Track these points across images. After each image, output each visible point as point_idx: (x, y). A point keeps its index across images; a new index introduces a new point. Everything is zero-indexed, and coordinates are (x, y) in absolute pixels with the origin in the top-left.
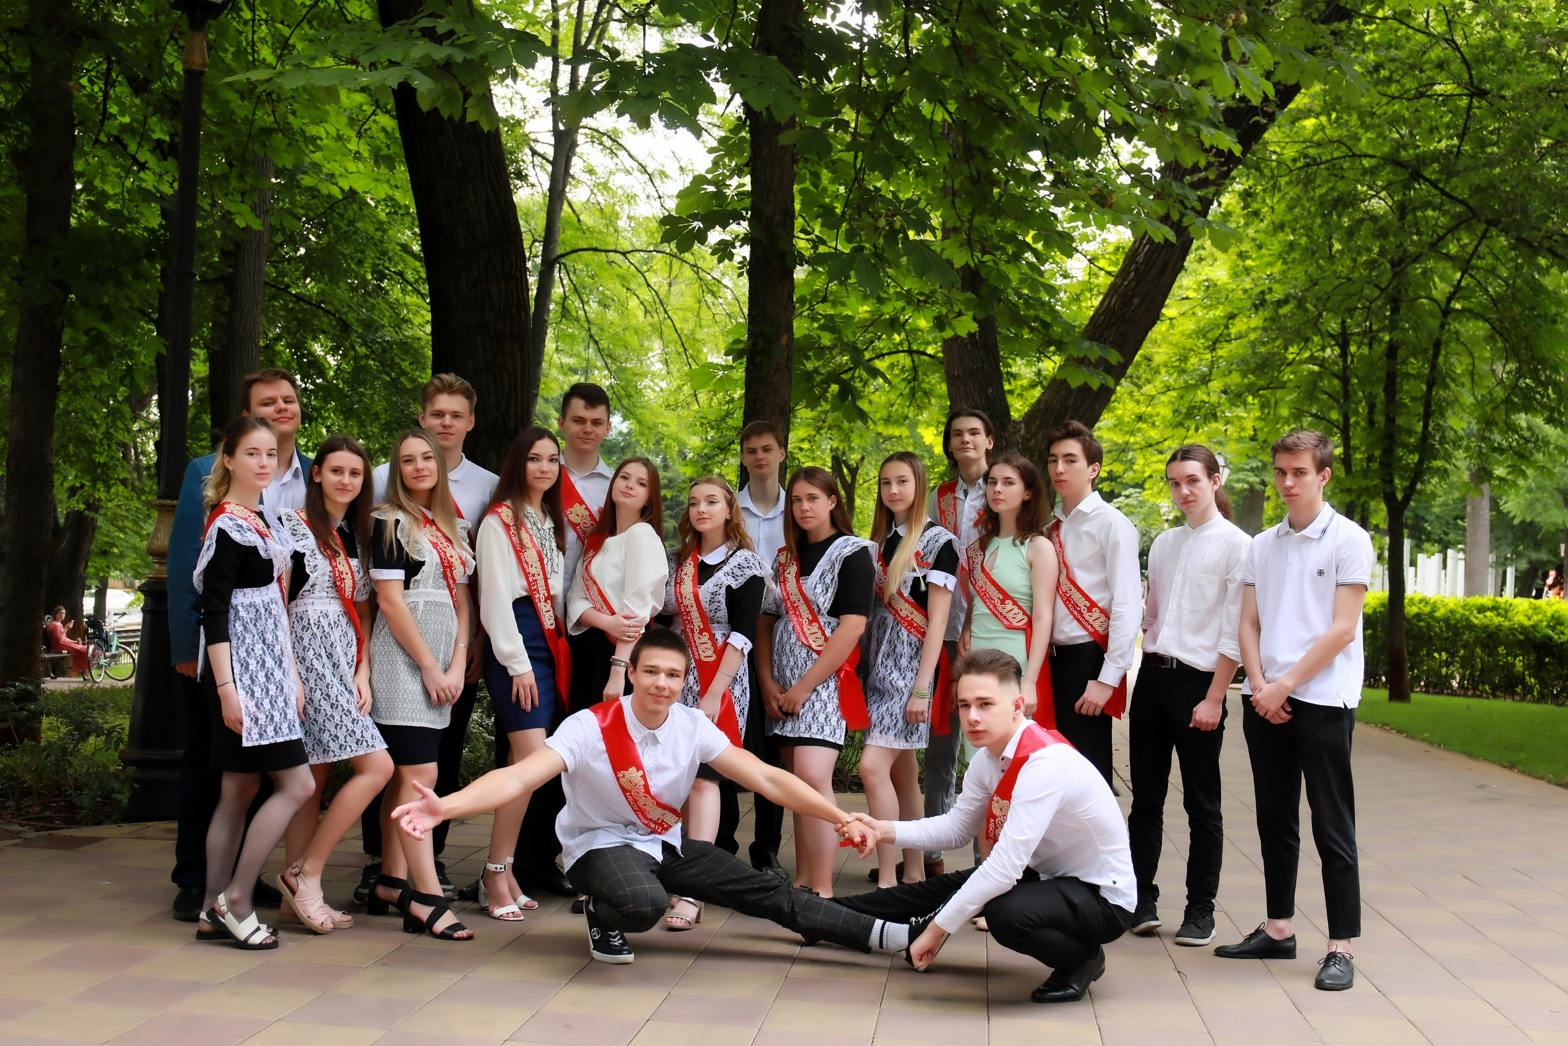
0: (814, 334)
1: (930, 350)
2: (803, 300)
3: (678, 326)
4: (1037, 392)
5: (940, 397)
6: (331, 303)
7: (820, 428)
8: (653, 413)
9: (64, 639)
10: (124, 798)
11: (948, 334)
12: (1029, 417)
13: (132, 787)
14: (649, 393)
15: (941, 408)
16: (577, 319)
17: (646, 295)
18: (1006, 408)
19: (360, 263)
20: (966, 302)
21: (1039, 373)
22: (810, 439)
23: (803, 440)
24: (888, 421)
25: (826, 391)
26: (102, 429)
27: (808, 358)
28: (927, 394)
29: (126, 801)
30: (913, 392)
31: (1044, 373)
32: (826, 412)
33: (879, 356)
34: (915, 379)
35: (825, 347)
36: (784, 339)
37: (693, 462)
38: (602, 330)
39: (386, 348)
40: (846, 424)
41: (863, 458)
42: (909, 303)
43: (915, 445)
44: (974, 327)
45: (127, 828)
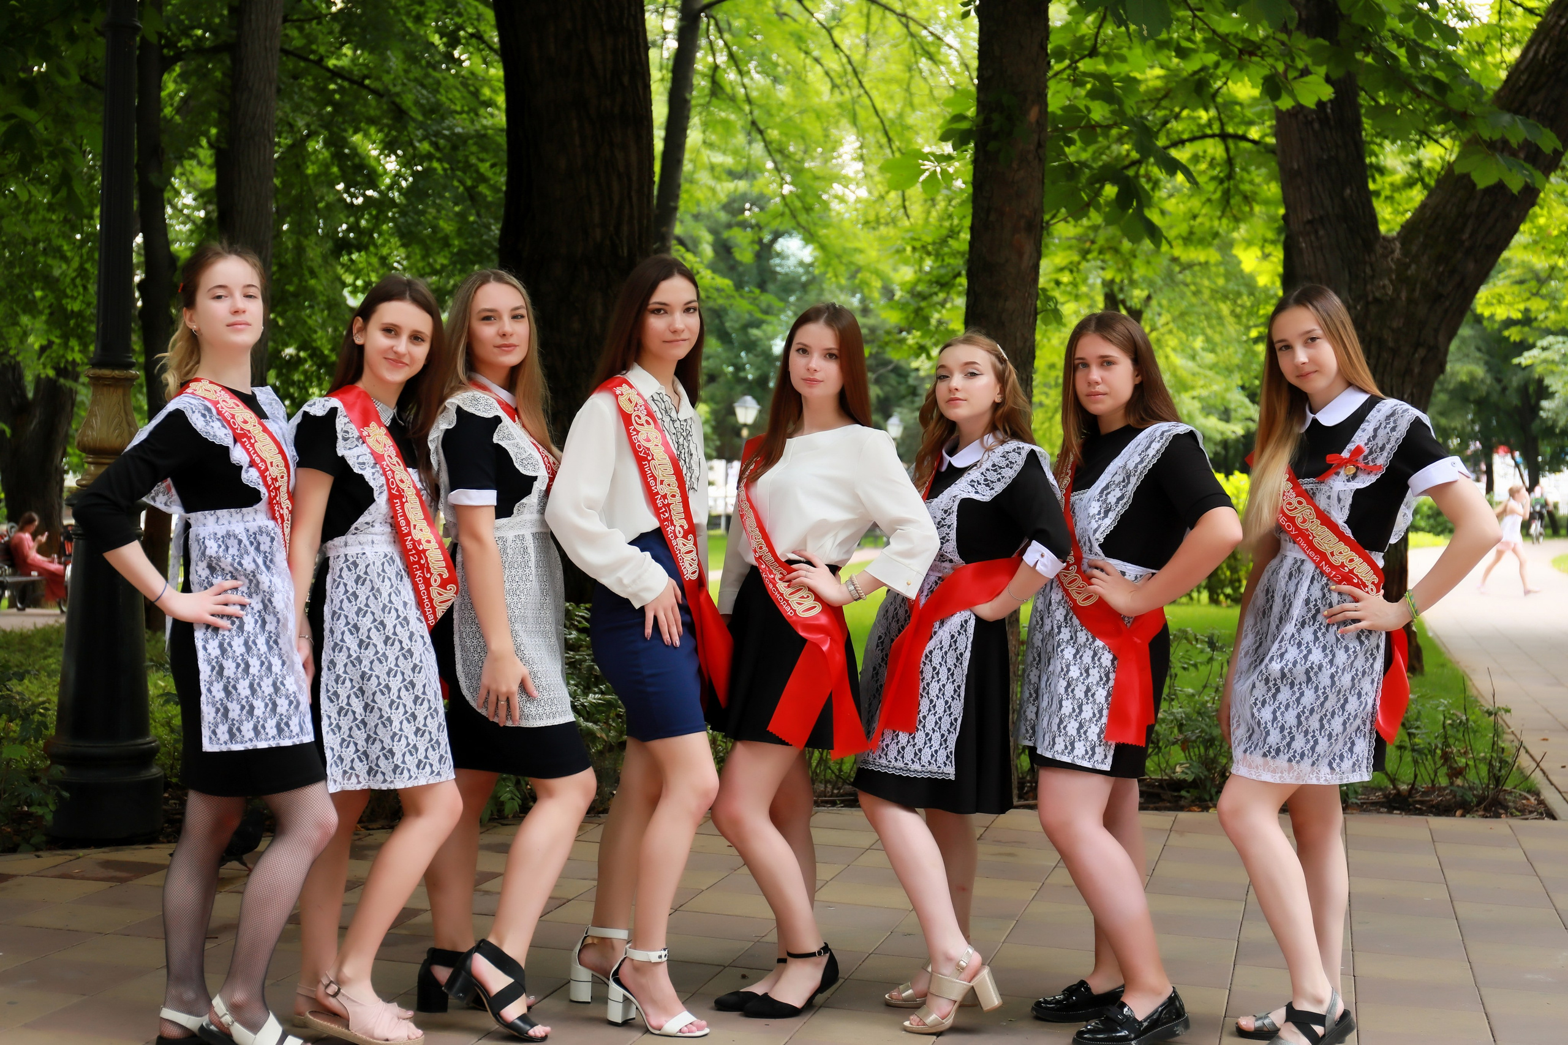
0: (1081, 104)
1: (1254, 133)
2: (1060, 54)
3: (879, 106)
4: (1417, 195)
5: (1266, 202)
6: (379, 79)
7: (1088, 252)
8: (842, 234)
9: (35, 556)
10: (47, 813)
11: (1285, 103)
12: (1409, 230)
13: (59, 795)
14: (835, 205)
15: (1272, 219)
16: (733, 99)
17: (833, 62)
18: (1372, 219)
19: (419, 19)
20: (1314, 53)
21: (1418, 165)
22: (1072, 268)
23: (1061, 270)
24: (1189, 239)
25: (1098, 193)
26: (75, 264)
27: (1070, 142)
28: (1248, 199)
29: (49, 817)
30: (1227, 196)
31: (1427, 164)
32: (1095, 228)
33: (1180, 143)
34: (1230, 176)
35: (1098, 125)
36: (1034, 114)
37: (903, 306)
38: (769, 114)
39: (458, 142)
40: (1126, 245)
41: (1149, 298)
42: (1225, 55)
43: (1228, 276)
44: (1327, 93)
45: (50, 859)
